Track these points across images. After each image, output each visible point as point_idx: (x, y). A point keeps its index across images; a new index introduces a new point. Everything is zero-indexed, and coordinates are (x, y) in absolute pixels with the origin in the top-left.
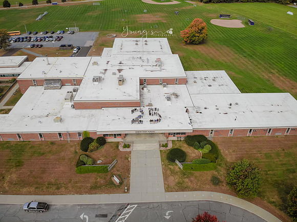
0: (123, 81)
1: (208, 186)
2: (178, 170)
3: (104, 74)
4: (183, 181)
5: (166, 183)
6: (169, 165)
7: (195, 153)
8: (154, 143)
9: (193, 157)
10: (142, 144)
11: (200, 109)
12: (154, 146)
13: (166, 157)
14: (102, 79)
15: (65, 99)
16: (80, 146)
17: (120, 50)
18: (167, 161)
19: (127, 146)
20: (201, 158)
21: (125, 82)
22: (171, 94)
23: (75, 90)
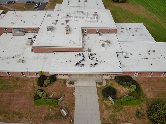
0: (69, 31)
1: (134, 119)
2: (111, 104)
3: (56, 24)
4: (115, 115)
5: (102, 115)
6: (104, 100)
7: (123, 91)
8: (92, 81)
9: (122, 94)
10: (84, 82)
11: (127, 54)
12: (92, 84)
13: (101, 93)
14: (54, 28)
15: (27, 44)
16: (37, 82)
17: (67, 6)
18: (102, 97)
19: (72, 83)
20: (128, 95)
21: (71, 31)
22: (105, 41)
23: (34, 37)
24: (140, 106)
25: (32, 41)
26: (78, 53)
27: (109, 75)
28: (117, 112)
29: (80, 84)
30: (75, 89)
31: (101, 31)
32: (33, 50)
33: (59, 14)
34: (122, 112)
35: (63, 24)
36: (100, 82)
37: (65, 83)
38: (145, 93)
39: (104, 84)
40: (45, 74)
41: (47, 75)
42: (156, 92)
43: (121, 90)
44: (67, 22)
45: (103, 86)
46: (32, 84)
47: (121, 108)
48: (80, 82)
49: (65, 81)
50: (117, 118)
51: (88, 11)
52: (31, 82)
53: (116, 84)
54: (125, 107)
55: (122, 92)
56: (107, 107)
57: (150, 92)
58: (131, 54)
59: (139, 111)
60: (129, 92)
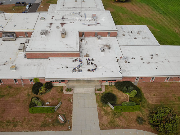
0: (65, 34)
1: (134, 125)
2: (110, 110)
3: (50, 27)
4: (114, 121)
6: (103, 106)
7: (123, 96)
8: (91, 88)
9: (122, 100)
10: (81, 89)
11: (128, 59)
12: (90, 90)
13: (100, 99)
14: (48, 32)
15: (19, 50)
16: (32, 89)
17: (63, 7)
18: (101, 103)
19: (69, 90)
20: (128, 101)
21: (67, 35)
22: (105, 46)
23: (27, 42)
24: (141, 112)
25: (24, 47)
26: (74, 58)
27: (108, 81)
28: (116, 117)
29: (78, 91)
30: (72, 96)
31: (100, 35)
32: (26, 56)
33: (53, 17)
34: (121, 118)
35: (58, 27)
36: (99, 88)
37: (62, 90)
38: (146, 98)
39: (104, 90)
40: (40, 81)
41: (43, 82)
42: (159, 97)
43: (121, 96)
44: (62, 24)
45: (102, 92)
46: (26, 92)
47: (121, 114)
48: (78, 89)
49: (62, 88)
50: (116, 124)
51: (86, 12)
52: (25, 90)
53: (116, 90)
54: (125, 113)
55: (122, 98)
56: (106, 113)
57: (152, 98)
58: (132, 58)
59: (140, 116)
60: (130, 98)
